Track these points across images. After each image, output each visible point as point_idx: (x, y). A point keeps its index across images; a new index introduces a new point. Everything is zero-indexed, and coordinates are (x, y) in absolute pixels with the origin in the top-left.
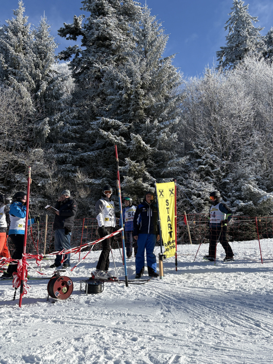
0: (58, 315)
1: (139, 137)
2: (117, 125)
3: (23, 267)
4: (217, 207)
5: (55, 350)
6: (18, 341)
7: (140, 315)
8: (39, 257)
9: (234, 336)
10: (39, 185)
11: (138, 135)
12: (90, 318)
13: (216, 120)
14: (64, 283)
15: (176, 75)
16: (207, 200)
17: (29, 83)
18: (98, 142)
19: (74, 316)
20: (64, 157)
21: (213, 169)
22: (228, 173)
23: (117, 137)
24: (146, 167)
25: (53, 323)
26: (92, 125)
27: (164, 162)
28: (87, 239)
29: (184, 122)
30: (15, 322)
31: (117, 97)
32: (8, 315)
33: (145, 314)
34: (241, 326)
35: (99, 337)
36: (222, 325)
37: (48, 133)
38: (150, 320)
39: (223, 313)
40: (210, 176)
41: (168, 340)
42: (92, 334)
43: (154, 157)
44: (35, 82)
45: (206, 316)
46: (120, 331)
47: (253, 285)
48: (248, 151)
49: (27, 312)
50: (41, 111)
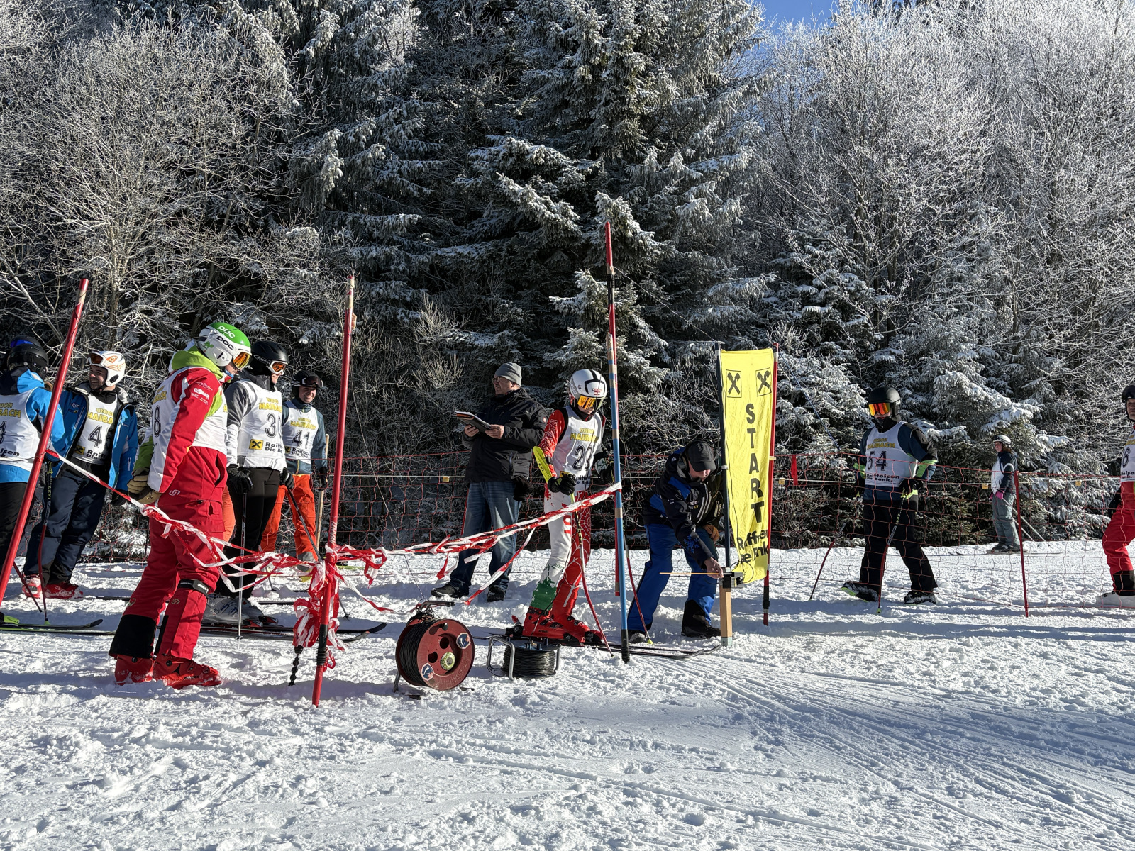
0: (441, 735)
1: (624, 207)
2: (554, 165)
3: (327, 586)
4: (893, 435)
5: (460, 837)
6: (340, 805)
7: (692, 750)
8: (373, 556)
9: (998, 826)
10: (304, 341)
11: (621, 198)
12: (542, 751)
13: (864, 162)
14: (448, 641)
15: (746, 14)
16: (825, 413)
17: (281, 15)
18: (491, 216)
19: (493, 743)
20: (382, 257)
21: (845, 319)
22: (894, 334)
23: (552, 204)
24: (638, 302)
25: (431, 759)
26: (472, 159)
27: (693, 288)
28: (446, 517)
29: (764, 165)
30: (314, 748)
31: (558, 75)
32: (287, 726)
33: (707, 746)
34: (1012, 797)
35: (584, 808)
36: (950, 791)
37: (335, 180)
38: (729, 766)
39: (947, 756)
40: (836, 340)
41: (797, 827)
42: (561, 797)
43: (662, 271)
44: (299, 13)
45: (897, 763)
46: (643, 792)
47: (1016, 679)
48: (960, 268)
49: (343, 723)
50: (315, 107)
